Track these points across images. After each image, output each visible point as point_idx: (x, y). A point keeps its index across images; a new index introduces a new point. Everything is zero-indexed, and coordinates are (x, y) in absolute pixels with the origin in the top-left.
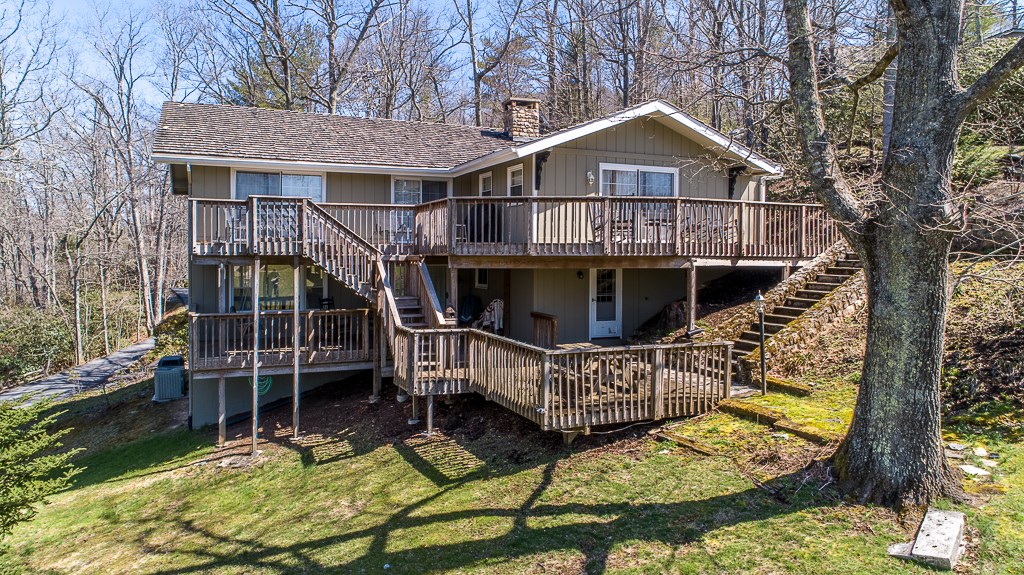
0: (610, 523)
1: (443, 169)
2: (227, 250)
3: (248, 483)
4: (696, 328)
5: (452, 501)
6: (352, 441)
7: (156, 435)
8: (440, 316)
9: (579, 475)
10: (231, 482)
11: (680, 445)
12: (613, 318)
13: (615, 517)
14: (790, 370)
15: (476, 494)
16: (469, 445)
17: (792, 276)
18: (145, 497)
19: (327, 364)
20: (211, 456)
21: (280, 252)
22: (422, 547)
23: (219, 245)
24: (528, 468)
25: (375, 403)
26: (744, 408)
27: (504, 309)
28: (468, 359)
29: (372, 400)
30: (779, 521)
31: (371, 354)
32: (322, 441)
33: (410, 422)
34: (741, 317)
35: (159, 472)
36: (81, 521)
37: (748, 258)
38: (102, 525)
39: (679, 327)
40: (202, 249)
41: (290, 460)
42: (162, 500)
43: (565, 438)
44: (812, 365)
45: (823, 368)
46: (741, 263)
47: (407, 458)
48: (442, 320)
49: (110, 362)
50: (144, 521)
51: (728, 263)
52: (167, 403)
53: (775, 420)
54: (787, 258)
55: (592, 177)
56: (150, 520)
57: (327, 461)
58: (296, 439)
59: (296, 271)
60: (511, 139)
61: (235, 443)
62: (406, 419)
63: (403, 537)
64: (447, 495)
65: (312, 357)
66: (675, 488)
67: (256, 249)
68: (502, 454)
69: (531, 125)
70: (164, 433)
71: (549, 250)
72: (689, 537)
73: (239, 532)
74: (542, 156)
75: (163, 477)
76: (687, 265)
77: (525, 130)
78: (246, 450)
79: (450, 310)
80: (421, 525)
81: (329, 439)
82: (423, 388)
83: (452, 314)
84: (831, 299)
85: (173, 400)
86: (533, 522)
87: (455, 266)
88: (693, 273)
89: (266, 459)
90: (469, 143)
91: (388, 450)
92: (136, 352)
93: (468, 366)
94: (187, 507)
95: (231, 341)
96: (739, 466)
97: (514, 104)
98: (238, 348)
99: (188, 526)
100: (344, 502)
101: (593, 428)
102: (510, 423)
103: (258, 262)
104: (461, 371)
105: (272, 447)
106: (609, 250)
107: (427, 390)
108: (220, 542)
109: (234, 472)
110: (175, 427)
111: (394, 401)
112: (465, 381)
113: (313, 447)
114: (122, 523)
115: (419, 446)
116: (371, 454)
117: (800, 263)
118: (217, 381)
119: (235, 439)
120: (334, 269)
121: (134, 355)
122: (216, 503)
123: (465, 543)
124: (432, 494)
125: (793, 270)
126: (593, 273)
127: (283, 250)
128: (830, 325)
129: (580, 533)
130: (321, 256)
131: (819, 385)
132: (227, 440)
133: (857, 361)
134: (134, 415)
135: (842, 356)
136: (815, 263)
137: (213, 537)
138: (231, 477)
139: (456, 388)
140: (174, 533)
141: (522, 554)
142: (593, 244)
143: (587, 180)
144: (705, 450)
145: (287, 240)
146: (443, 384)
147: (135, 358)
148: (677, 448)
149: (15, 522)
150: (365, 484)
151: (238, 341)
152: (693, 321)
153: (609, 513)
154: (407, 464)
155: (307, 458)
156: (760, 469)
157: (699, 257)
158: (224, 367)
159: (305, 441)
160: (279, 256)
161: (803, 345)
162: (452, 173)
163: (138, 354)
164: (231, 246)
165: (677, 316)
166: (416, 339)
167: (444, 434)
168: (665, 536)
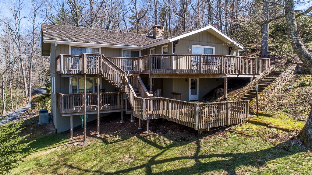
0: (229, 160)
1: (139, 47)
2: (73, 72)
3: (87, 151)
4: (227, 97)
5: (168, 154)
6: (120, 135)
7: (44, 136)
8: (148, 93)
9: (209, 144)
10: (80, 151)
11: (239, 133)
12: (196, 94)
13: (230, 158)
14: (262, 109)
15: (176, 152)
16: (164, 135)
17: (254, 80)
18: (49, 157)
19: (106, 111)
20: (69, 142)
21: (93, 72)
22: (166, 171)
23: (70, 71)
24: (190, 143)
25: (123, 123)
26: (256, 121)
27: (161, 92)
28: (160, 107)
29: (122, 122)
30: (291, 157)
31: (120, 107)
32: (108, 136)
33: (139, 129)
34: (241, 93)
35: (51, 148)
36: (27, 166)
37: (242, 75)
38: (36, 167)
39: (221, 96)
40: (65, 72)
41: (100, 143)
42: (56, 158)
43: (198, 132)
44: (269, 107)
45: (273, 108)
46: (240, 76)
47: (143, 140)
48: (149, 95)
49: (16, 112)
50: (52, 166)
51: (236, 76)
52: (44, 125)
53: (268, 125)
54: (252, 75)
55: (190, 49)
56: (55, 165)
57: (113, 142)
58: (99, 135)
59: (98, 79)
60: (156, 38)
61: (77, 137)
62: (137, 128)
63: (157, 168)
64: (165, 152)
65: (101, 108)
66: (246, 147)
67: (85, 71)
68: (178, 138)
69: (162, 34)
70: (47, 135)
71: (183, 72)
72: (260, 164)
73: (92, 168)
74: (176, 42)
75: (54, 150)
76: (224, 77)
77: (160, 36)
78: (82, 140)
79: (151, 92)
80: (161, 163)
81: (111, 135)
82: (146, 117)
83: (151, 93)
84: (271, 87)
85: (46, 124)
86: (202, 161)
87: (152, 77)
88: (226, 79)
89: (91, 142)
90: (143, 39)
91: (134, 138)
92: (24, 109)
93: (160, 110)
94: (67, 160)
95: (75, 103)
96: (264, 140)
97: (156, 27)
98: (77, 106)
99: (71, 166)
100: (127, 156)
101: (210, 129)
102: (176, 128)
103: (85, 76)
104: (157, 111)
105: (91, 138)
106: (202, 72)
107: (147, 118)
108: (86, 172)
109: (80, 147)
110: (50, 133)
111: (130, 122)
112: (159, 115)
113: (106, 138)
114: (43, 166)
115: (146, 136)
116: (129, 140)
117: (255, 76)
118: (69, 117)
119: (76, 136)
120: (111, 78)
121: (24, 110)
122: (77, 158)
123: (181, 169)
124: (159, 152)
125: (254, 78)
126: (190, 79)
127: (94, 72)
128: (271, 95)
129: (221, 164)
130: (106, 74)
131: (274, 113)
132: (73, 136)
133: (284, 105)
134: (33, 129)
135: (278, 104)
136: (260, 76)
137: (82, 170)
138: (79, 149)
139: (156, 117)
140: (66, 169)
141: (204, 172)
142: (197, 70)
143: (188, 50)
144: (249, 135)
145: (95, 68)
146: (152, 116)
147: (24, 111)
148: (239, 134)
149: (11, 168)
150: (132, 150)
151: (77, 103)
152: (226, 94)
153: (227, 156)
154: (144, 143)
155: (106, 142)
156: (273, 141)
157: (228, 74)
158: (72, 112)
159: (103, 136)
160: (93, 74)
161: (264, 101)
162: (142, 48)
163: (25, 109)
164: (74, 71)
165: (219, 93)
166: (144, 101)
167: (153, 132)
168: (252, 164)
